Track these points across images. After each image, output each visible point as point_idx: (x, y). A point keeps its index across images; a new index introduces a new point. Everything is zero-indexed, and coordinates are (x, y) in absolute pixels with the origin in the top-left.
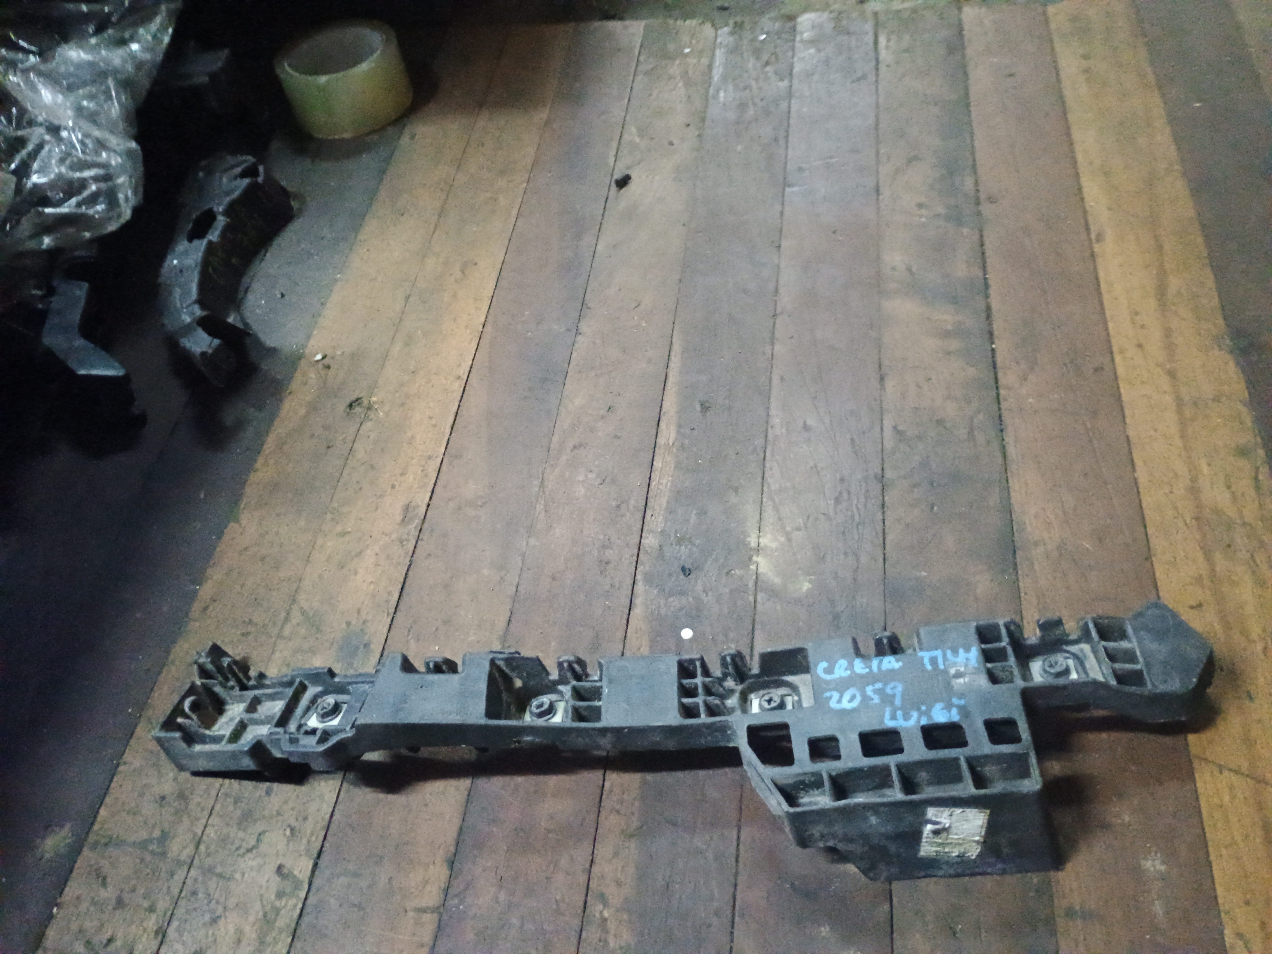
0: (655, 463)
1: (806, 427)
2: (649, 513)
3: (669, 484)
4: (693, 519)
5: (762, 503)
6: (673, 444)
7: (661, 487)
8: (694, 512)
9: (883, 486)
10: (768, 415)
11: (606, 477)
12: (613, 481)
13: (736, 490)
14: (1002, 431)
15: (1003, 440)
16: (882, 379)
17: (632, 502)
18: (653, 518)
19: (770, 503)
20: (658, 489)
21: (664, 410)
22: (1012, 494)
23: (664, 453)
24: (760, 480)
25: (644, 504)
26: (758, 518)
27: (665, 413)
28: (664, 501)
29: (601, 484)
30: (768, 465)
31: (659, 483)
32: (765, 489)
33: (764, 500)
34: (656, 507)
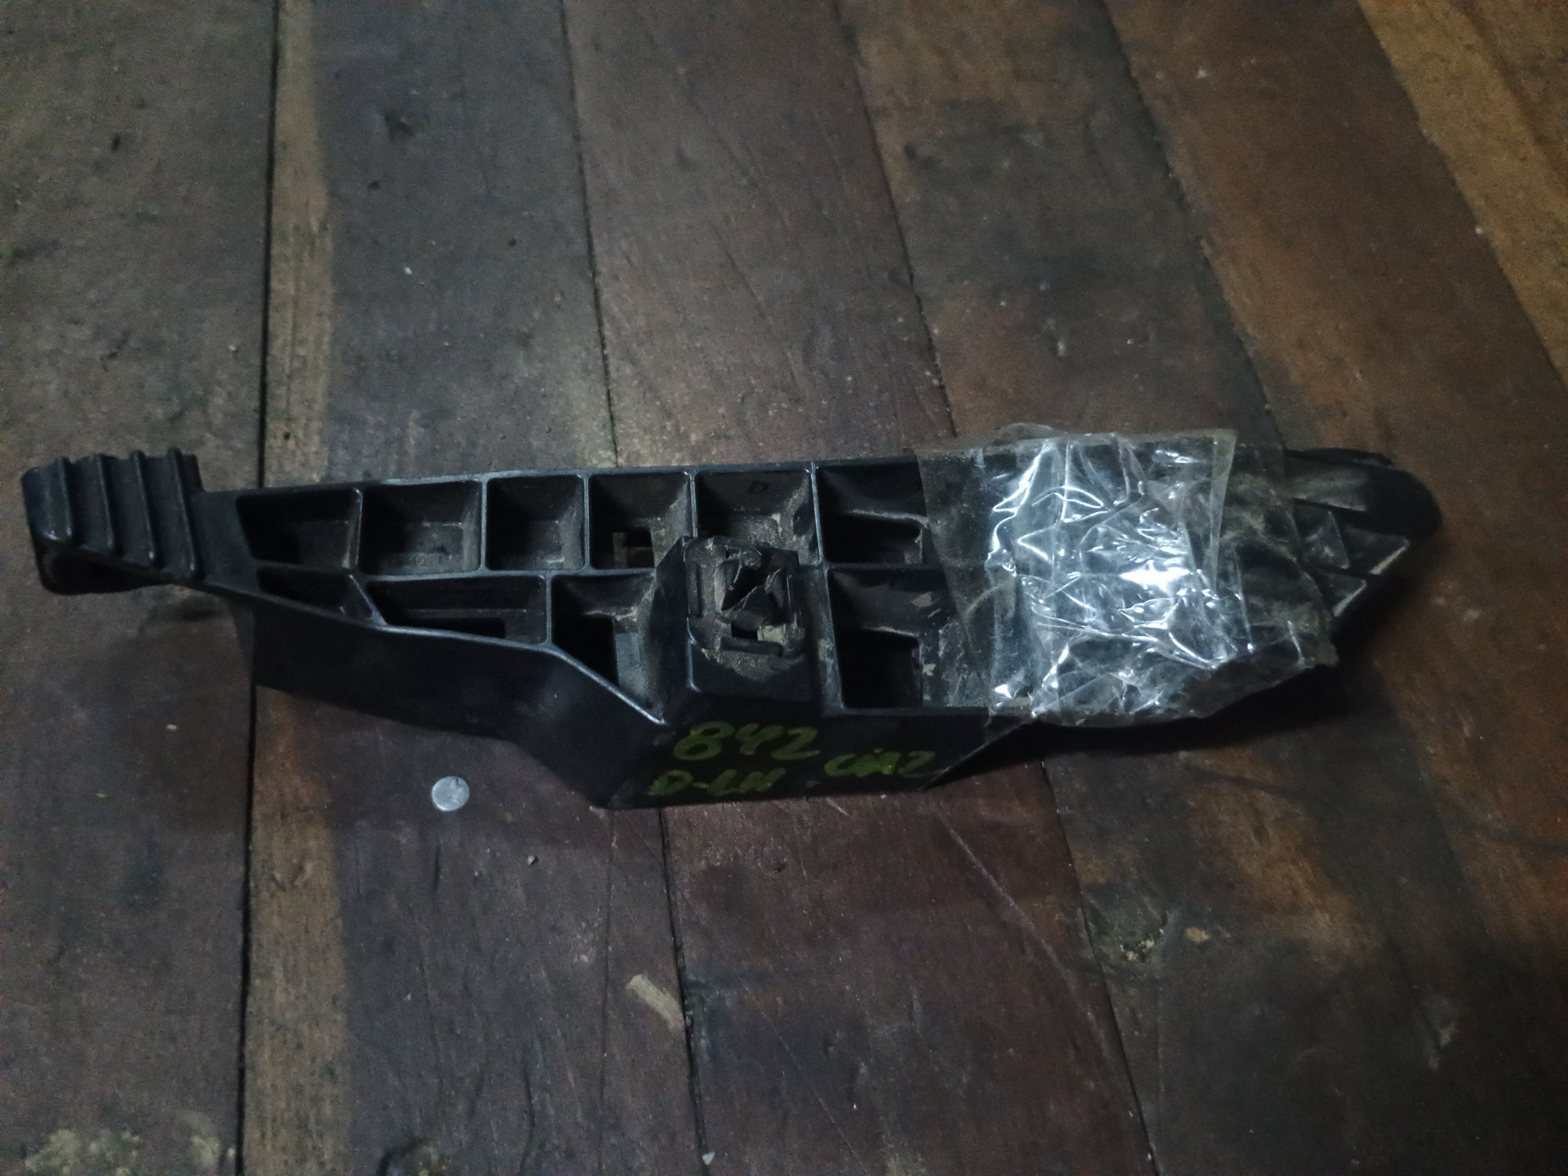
0: (274, 284)
1: (683, 162)
2: (276, 427)
3: (326, 339)
4: (415, 433)
5: (607, 372)
6: (323, 227)
7: (302, 352)
8: (415, 414)
9: (919, 300)
10: (577, 138)
11: (127, 335)
12: (154, 348)
13: (524, 341)
14: (1158, 145)
15: (1168, 169)
16: (849, 37)
17: (219, 400)
18: (291, 443)
19: (628, 370)
20: (294, 356)
21: (280, 137)
22: (1229, 295)
23: (299, 258)
24: (590, 309)
25: (255, 404)
26: (604, 413)
27: (285, 146)
28: (319, 389)
29: (113, 356)
30: (603, 269)
31: (297, 342)
32: (608, 333)
33: (612, 362)
34: (296, 410)
